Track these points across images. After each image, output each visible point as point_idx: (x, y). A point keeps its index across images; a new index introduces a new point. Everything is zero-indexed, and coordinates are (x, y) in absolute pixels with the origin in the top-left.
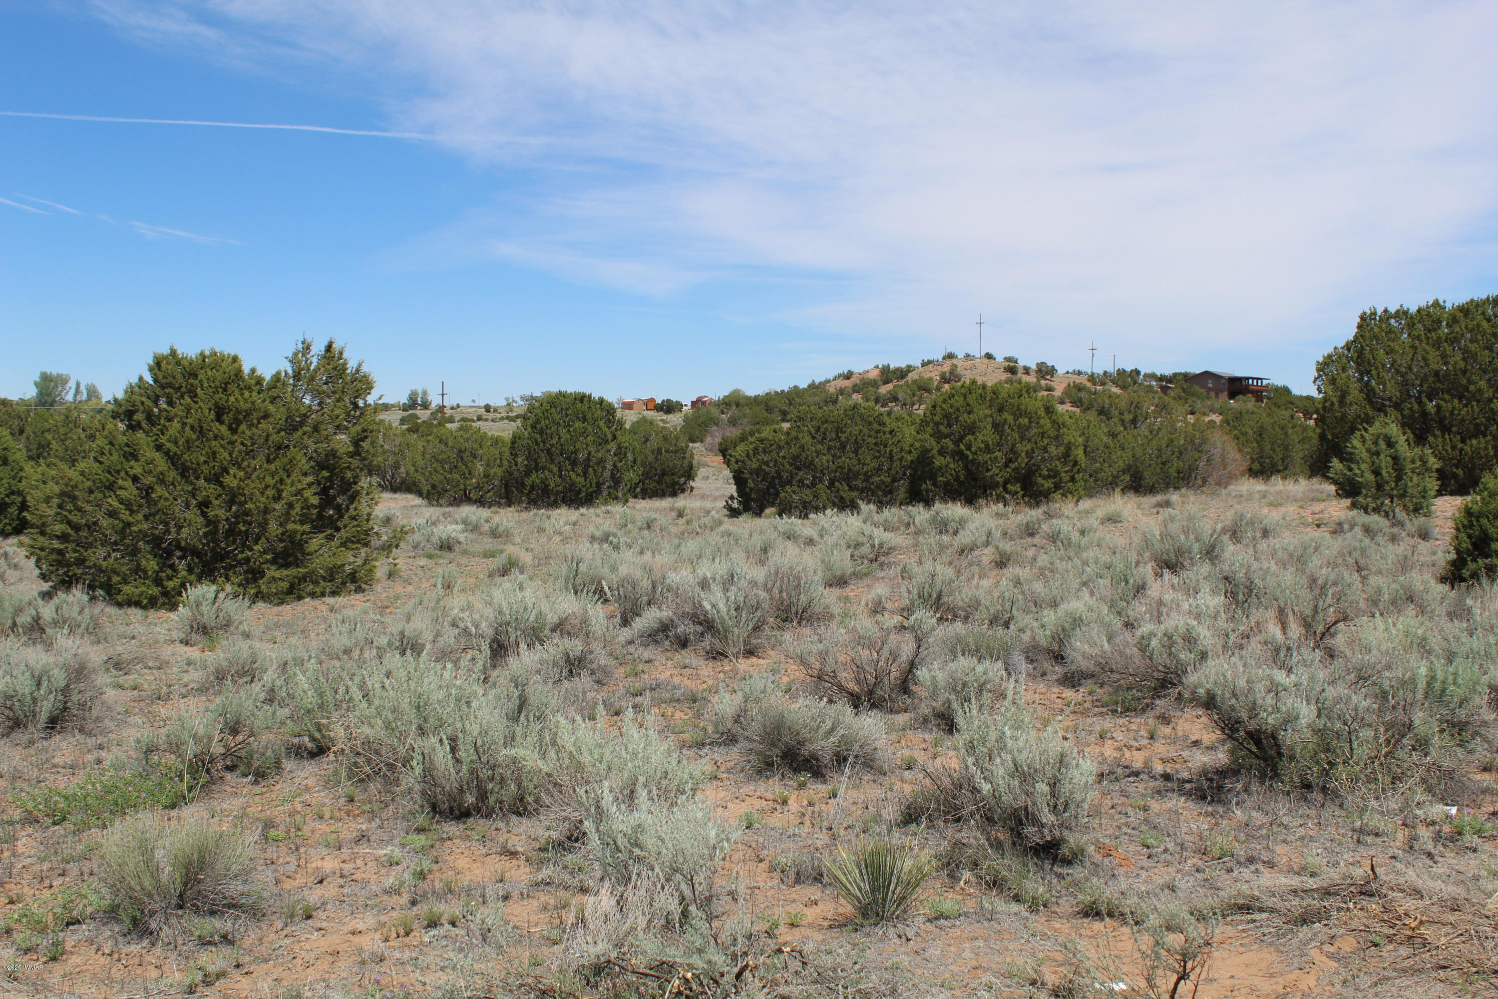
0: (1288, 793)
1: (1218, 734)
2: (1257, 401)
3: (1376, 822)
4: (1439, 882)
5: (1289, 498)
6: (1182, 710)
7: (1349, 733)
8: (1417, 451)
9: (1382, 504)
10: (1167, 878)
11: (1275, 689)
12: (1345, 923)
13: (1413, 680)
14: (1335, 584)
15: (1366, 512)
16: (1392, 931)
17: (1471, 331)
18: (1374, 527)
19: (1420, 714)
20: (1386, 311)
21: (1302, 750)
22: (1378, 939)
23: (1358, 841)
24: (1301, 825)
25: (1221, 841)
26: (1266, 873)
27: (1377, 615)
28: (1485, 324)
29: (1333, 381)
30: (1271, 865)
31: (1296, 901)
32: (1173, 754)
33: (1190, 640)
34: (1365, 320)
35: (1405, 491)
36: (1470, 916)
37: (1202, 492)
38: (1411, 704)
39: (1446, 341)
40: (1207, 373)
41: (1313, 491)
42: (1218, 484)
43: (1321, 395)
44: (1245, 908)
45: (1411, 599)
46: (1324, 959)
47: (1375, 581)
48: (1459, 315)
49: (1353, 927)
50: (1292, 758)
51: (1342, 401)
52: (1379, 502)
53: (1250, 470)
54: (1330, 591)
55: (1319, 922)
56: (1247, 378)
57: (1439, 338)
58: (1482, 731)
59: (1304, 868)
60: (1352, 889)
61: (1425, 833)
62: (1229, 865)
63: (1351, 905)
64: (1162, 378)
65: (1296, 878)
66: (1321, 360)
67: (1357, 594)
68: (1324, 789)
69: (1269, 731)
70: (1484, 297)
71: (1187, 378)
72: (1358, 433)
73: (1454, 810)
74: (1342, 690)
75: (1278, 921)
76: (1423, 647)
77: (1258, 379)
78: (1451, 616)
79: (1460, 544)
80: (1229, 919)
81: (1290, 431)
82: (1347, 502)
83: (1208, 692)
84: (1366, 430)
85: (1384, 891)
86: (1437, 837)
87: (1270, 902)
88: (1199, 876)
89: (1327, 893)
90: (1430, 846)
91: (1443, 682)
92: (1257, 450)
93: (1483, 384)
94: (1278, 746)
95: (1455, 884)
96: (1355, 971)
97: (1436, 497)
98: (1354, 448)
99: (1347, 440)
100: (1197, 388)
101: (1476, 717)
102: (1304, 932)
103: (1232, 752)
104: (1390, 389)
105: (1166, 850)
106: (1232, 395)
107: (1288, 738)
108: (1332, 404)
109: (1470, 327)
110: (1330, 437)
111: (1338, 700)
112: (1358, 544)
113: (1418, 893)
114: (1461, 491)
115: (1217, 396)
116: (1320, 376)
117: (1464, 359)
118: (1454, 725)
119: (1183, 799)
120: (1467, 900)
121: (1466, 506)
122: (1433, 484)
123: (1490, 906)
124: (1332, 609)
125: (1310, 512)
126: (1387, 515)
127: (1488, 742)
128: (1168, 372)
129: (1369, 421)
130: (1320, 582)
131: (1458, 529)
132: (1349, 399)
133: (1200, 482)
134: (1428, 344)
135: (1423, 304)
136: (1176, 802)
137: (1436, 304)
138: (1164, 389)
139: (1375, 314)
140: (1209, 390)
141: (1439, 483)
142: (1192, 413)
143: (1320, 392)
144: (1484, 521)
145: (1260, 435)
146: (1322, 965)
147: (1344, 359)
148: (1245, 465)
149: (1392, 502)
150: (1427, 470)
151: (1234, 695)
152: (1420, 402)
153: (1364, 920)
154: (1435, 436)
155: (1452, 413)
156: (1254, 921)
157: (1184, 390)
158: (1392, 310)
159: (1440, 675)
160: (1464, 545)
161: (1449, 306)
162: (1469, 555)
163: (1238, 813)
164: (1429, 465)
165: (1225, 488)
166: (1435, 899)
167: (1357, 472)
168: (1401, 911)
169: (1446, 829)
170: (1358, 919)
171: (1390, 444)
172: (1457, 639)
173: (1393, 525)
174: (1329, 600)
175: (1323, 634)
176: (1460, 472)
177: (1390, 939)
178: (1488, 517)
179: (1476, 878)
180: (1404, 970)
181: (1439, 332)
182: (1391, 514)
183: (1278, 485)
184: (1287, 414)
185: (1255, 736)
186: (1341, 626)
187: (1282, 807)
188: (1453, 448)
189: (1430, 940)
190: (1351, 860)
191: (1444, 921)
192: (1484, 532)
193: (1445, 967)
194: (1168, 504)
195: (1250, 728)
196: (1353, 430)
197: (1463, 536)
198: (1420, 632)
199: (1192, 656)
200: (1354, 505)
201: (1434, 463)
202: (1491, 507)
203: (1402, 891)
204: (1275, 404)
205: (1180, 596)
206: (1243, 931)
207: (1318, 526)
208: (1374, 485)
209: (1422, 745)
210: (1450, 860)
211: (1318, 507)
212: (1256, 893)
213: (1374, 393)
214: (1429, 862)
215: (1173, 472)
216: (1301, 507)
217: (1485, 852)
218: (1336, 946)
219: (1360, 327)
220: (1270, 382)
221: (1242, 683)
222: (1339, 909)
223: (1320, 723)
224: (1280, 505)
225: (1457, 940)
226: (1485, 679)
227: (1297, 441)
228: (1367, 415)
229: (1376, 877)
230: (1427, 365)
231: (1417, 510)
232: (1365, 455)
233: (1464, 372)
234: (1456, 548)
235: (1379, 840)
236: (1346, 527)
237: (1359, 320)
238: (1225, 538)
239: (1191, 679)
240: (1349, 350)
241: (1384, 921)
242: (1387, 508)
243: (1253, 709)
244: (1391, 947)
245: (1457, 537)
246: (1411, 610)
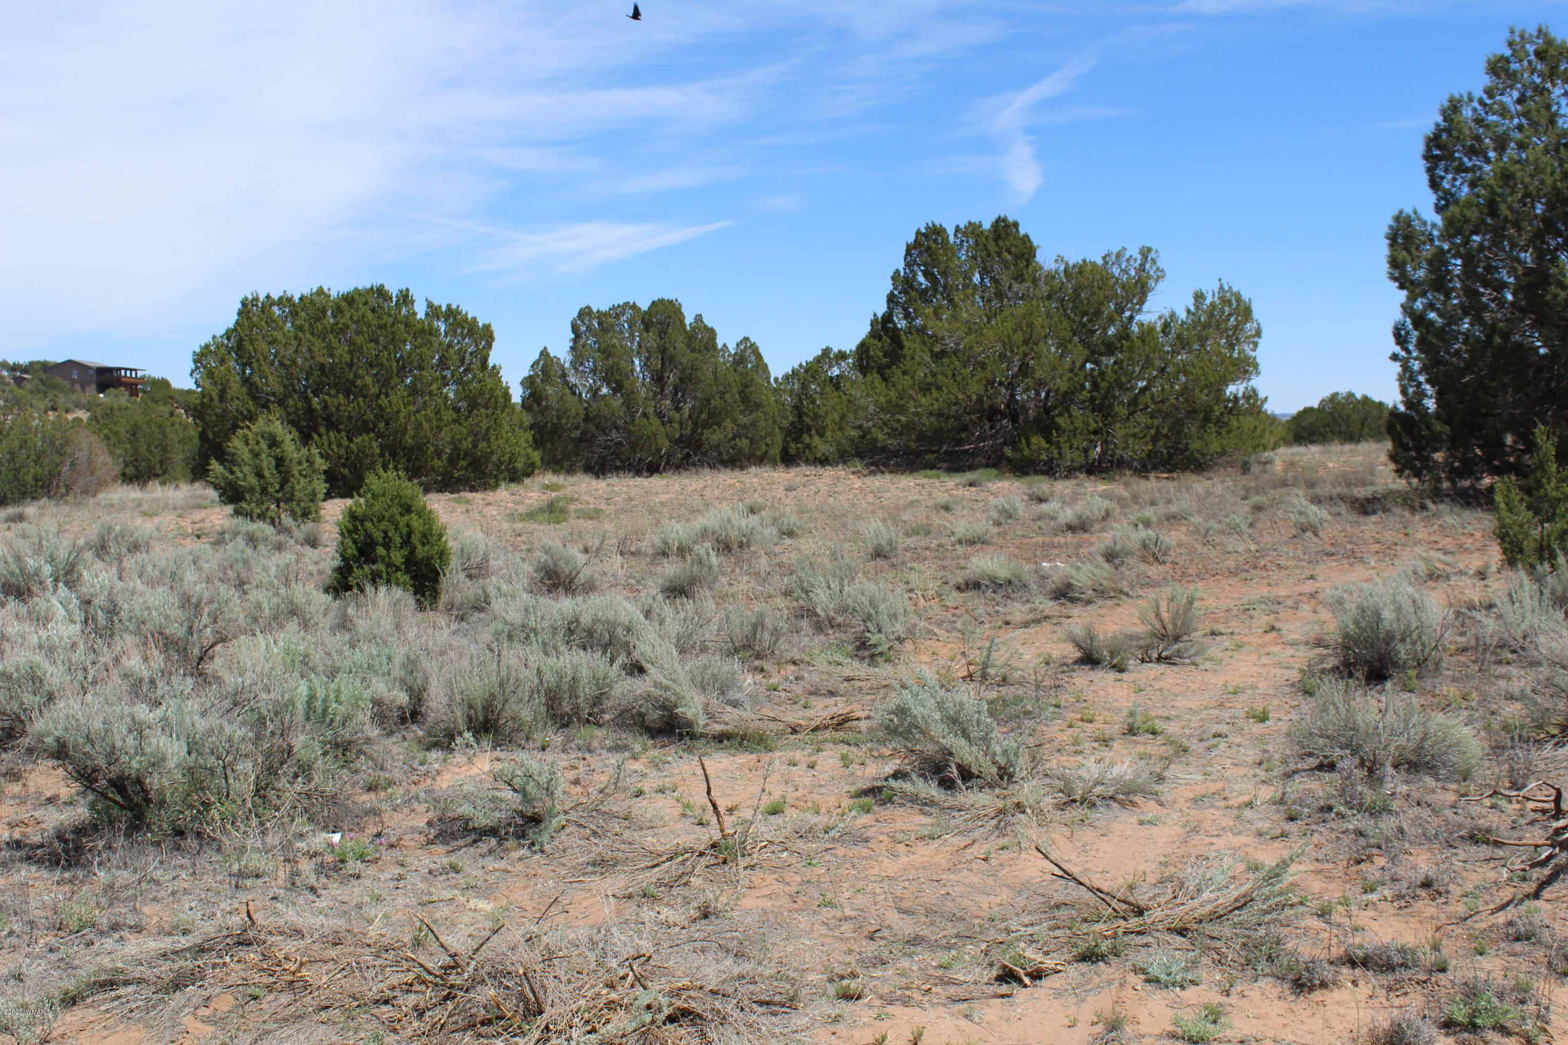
0: (158, 844)
1: (76, 787)
2: (132, 395)
3: (255, 861)
4: (321, 917)
5: (166, 506)
6: (34, 762)
7: (224, 768)
8: (304, 451)
9: (268, 509)
10: (12, 965)
11: (139, 729)
12: (222, 980)
13: (292, 702)
14: (211, 601)
15: (252, 520)
16: (272, 980)
17: (356, 323)
18: (259, 535)
19: (302, 738)
20: (268, 297)
21: (173, 794)
22: (256, 991)
23: (237, 887)
24: (174, 878)
25: (78, 910)
26: (132, 938)
27: (258, 633)
28: (370, 315)
29: (210, 374)
30: (138, 929)
31: (166, 966)
32: (24, 816)
33: (35, 679)
34: (247, 308)
35: (292, 494)
36: (352, 948)
37: (66, 502)
38: (289, 729)
39: (332, 331)
40: (70, 362)
41: (195, 497)
42: (85, 492)
43: (200, 390)
44: (110, 984)
45: (293, 612)
46: (199, 1025)
47: (256, 595)
48: (344, 304)
49: (230, 983)
50: (162, 803)
51: (222, 394)
52: (264, 507)
53: (124, 475)
54: (206, 610)
55: (193, 984)
56: (119, 369)
57: (325, 328)
58: (365, 747)
59: (176, 927)
60: (228, 940)
61: (306, 866)
62: (88, 937)
63: (228, 959)
64: (14, 368)
65: (169, 940)
66: (198, 350)
67: (237, 610)
68: (199, 835)
69: (133, 776)
70: (368, 286)
71: (46, 368)
72: (240, 432)
73: (336, 838)
74: (214, 720)
75: (147, 992)
76: (305, 665)
77: (131, 370)
78: (334, 629)
79: (345, 550)
80: (89, 1000)
81: (168, 430)
82: (230, 509)
83: (58, 740)
84: (248, 427)
85: (262, 937)
86: (321, 869)
87: (137, 972)
88: (53, 957)
89: (201, 950)
90: (312, 880)
91: (325, 700)
92: (130, 452)
93: (368, 380)
94: (145, 791)
95: (340, 916)
96: (234, 1031)
97: (324, 500)
98: (236, 448)
99: (229, 440)
100: (59, 380)
101: (360, 735)
102: (178, 998)
103: (92, 806)
104: (272, 383)
105: (11, 933)
106: (102, 388)
107: (154, 782)
108: (211, 399)
109: (355, 318)
110: (211, 436)
111: (210, 732)
112: (239, 555)
113: (298, 933)
114: (347, 493)
115: (83, 388)
116: (197, 368)
117: (350, 352)
118: (337, 745)
119: (33, 868)
120: (348, 931)
121: (350, 510)
122: (321, 487)
123: (372, 934)
124: (209, 630)
125: (189, 521)
126: (273, 522)
127: (373, 759)
128: (24, 360)
129: (252, 418)
130: (194, 600)
131: (342, 534)
132: (230, 394)
133: (63, 490)
134: (313, 334)
135: (306, 292)
136: (26, 872)
137: (320, 291)
138: (19, 381)
139: (257, 299)
140: (74, 382)
141: (327, 485)
142: (54, 409)
143: (198, 386)
144: (368, 525)
145: (134, 435)
146: (197, 1032)
147: (223, 350)
148: (118, 469)
149: (278, 506)
150: (314, 471)
151: (89, 739)
152: (307, 399)
153: (243, 974)
154: (320, 435)
155: (338, 409)
156: (119, 997)
157: (42, 381)
158: (275, 296)
159: (321, 694)
160: (349, 551)
161: (334, 294)
162: (355, 562)
163: (102, 874)
164: (317, 466)
165: (94, 496)
166: (316, 936)
167: (240, 475)
168: (281, 956)
169: (329, 858)
170: (236, 973)
171: (274, 443)
172: (340, 653)
173: (279, 532)
174: (205, 619)
175: (201, 659)
176: (346, 472)
177: (270, 988)
178: (372, 521)
179: (359, 906)
180: (286, 1020)
181: (325, 322)
182: (277, 520)
183: (156, 491)
184: (166, 410)
185: (119, 784)
186: (218, 648)
187: (151, 862)
188: (339, 445)
189: (311, 981)
190: (228, 908)
191: (326, 958)
192: (369, 535)
193: (327, 1007)
194: (21, 518)
195: (112, 775)
196: (235, 427)
197: (348, 541)
198: (302, 648)
199: (37, 698)
200: (237, 512)
201: (321, 464)
202: (375, 509)
203: (281, 933)
204: (152, 399)
205: (27, 627)
206: (107, 1011)
207: (199, 537)
208: (258, 488)
209: (305, 770)
210: (334, 891)
211: (198, 515)
212: (120, 965)
213: (257, 388)
214: (311, 897)
215: (29, 478)
216: (180, 516)
217: (369, 877)
218: (211, 1008)
219: (240, 314)
220: (146, 373)
221: (97, 725)
222: (214, 966)
223: (191, 760)
224: (156, 514)
225: (339, 976)
226: (367, 694)
227: (176, 440)
228: (249, 411)
229: (253, 923)
230: (312, 357)
231: (305, 514)
232: (247, 456)
233: (350, 365)
234: (342, 556)
235: (260, 882)
236: (227, 536)
237: (240, 306)
238: (89, 555)
239: (38, 725)
240: (229, 339)
241: (263, 970)
242: (273, 515)
243: (112, 755)
244: (271, 997)
245: (342, 543)
246: (292, 626)
